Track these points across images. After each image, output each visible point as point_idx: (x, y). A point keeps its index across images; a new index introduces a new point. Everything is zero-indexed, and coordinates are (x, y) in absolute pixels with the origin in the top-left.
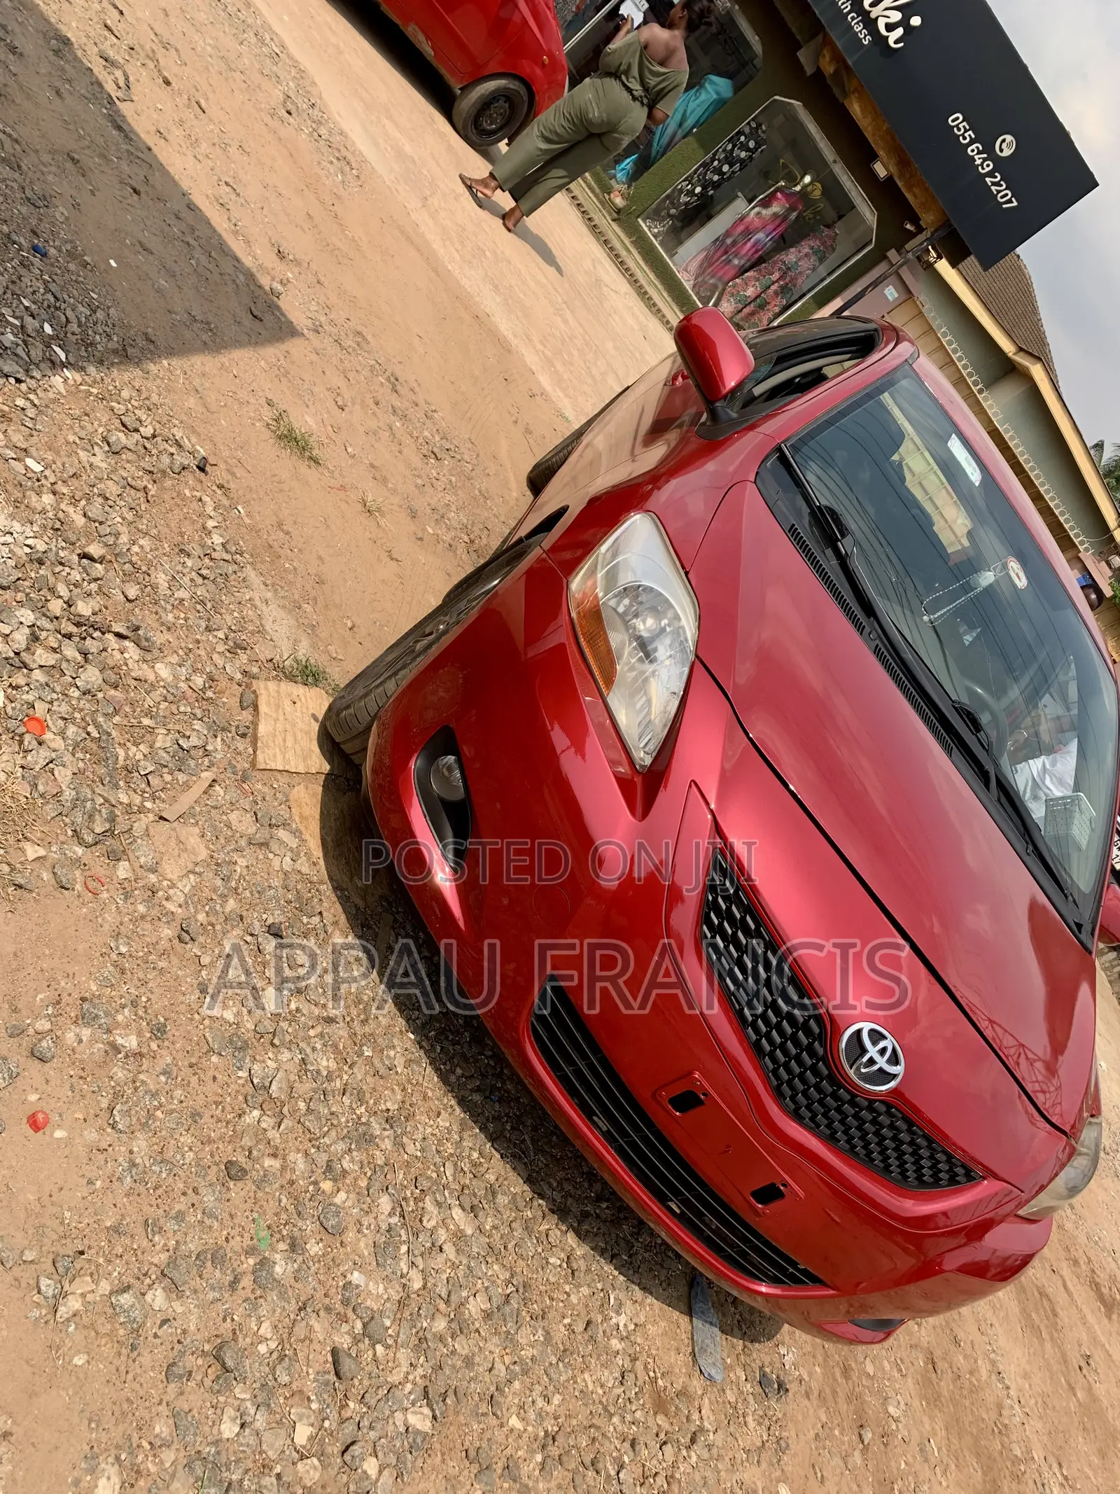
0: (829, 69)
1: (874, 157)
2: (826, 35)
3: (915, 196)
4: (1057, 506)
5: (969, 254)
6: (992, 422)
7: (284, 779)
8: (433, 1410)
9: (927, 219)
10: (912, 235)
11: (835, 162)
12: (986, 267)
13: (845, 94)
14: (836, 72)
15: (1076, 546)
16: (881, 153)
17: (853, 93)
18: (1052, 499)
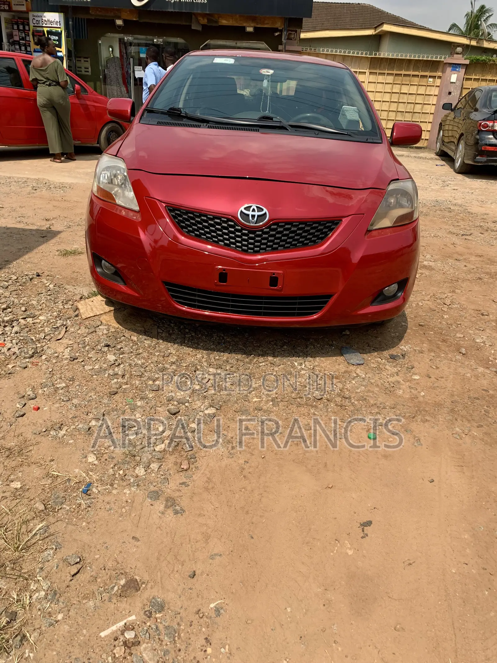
0: (204, 21)
1: (244, 28)
2: (194, 14)
3: (268, 24)
4: (419, 57)
5: (302, 19)
6: (368, 57)
7: (97, 318)
8: (215, 408)
9: (279, 25)
10: (280, 36)
11: (236, 43)
12: (310, 16)
13: (217, 22)
14: (208, 19)
15: (440, 61)
16: (245, 25)
17: (219, 19)
18: (415, 57)
